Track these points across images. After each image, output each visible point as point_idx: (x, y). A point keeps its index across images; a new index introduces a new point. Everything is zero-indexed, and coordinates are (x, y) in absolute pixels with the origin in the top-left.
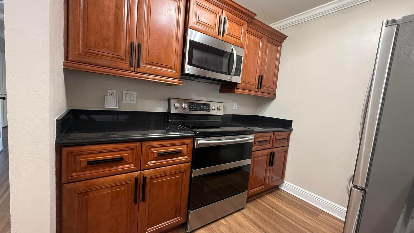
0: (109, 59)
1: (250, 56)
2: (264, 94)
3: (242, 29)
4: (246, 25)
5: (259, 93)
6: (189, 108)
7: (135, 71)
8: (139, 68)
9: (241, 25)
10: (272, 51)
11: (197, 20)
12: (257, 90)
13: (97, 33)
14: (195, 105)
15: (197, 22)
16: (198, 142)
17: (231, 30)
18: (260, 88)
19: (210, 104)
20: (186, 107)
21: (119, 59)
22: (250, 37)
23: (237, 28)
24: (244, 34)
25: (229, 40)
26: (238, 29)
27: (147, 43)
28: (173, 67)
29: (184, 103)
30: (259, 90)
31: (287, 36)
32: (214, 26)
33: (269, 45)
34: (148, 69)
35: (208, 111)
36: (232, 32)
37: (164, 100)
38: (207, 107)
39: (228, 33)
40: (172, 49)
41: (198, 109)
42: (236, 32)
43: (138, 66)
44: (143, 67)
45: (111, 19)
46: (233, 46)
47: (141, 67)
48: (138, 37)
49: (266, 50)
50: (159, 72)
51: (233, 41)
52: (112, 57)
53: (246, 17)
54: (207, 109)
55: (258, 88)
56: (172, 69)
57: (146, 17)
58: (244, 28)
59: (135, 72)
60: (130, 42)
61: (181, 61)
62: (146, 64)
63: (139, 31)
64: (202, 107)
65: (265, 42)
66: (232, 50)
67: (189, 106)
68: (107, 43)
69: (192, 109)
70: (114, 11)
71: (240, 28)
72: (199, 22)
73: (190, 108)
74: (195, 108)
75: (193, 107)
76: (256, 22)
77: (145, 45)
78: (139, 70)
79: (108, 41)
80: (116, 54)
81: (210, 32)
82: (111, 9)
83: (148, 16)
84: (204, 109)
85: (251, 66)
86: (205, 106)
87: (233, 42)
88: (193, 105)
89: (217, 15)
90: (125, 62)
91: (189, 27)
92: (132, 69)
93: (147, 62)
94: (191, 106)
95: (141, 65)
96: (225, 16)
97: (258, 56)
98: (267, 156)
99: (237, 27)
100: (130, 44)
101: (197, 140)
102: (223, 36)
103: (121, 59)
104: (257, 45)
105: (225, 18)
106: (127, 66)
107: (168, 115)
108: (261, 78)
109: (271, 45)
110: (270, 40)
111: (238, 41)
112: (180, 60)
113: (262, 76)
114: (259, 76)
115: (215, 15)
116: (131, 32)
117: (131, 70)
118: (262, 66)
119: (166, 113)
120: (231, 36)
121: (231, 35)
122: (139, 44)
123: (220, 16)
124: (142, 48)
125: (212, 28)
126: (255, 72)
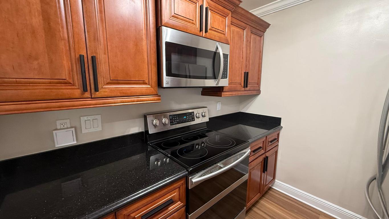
0: (45, 87)
1: (235, 51)
2: (250, 92)
3: (226, 21)
4: (230, 15)
5: (246, 92)
6: (170, 122)
7: (93, 97)
8: (98, 91)
9: (225, 16)
10: (256, 42)
11: (173, 14)
12: (243, 89)
13: (12, 48)
14: (176, 117)
15: (172, 16)
16: (192, 181)
17: (214, 23)
18: (247, 87)
19: (193, 112)
20: (167, 123)
21: (63, 85)
22: (234, 28)
23: (220, 20)
24: (229, 26)
25: (213, 36)
26: (222, 21)
27: (105, 54)
28: (147, 81)
29: (164, 118)
30: (246, 88)
31: (270, 25)
32: (194, 21)
33: (253, 36)
34: (111, 90)
35: (193, 121)
36: (216, 26)
37: (139, 117)
38: (191, 116)
39: (211, 28)
40: (143, 56)
41: (181, 121)
42: (220, 24)
43: (96, 90)
44: (104, 90)
45: (37, 21)
46: (217, 43)
47: (100, 91)
48: (90, 46)
49: (250, 42)
50: (128, 92)
51: (218, 36)
52: (50, 83)
53: (229, 5)
54: (190, 119)
55: (244, 87)
56: (146, 84)
57: (98, 15)
58: (228, 19)
59: (91, 98)
60: (77, 56)
61: (157, 71)
62: (108, 84)
63: (89, 37)
64: (185, 117)
65: (249, 33)
66: (217, 48)
67: (170, 119)
68: (36, 63)
69: (174, 123)
70: (39, 9)
71: (224, 20)
72: (175, 16)
73: (172, 123)
74: (178, 120)
75: (175, 120)
76: (240, 11)
77: (102, 57)
78: (98, 94)
79: (36, 59)
80: (56, 78)
81: (191, 28)
82: (33, 5)
83: (101, 12)
84: (187, 120)
85: (236, 64)
86: (188, 115)
87: (217, 39)
88: (174, 118)
89: (197, 4)
90: (73, 87)
91: (163, 25)
92: (87, 95)
93: (109, 81)
94: (172, 119)
95: (100, 86)
96: (206, 5)
97: (243, 51)
98: (261, 163)
99: (221, 18)
100: (78, 59)
101: (191, 179)
102: (206, 31)
103: (66, 83)
104: (241, 37)
105: (206, 9)
106: (77, 92)
107: (146, 136)
108: (246, 75)
109: (255, 36)
110: (254, 30)
111: (223, 35)
112: (154, 69)
113: (248, 73)
114: (245, 73)
115: (194, 5)
116: (76, 40)
117: (86, 97)
118: (247, 61)
119: (143, 132)
120: (215, 31)
121: (215, 29)
122: (92, 57)
123: (201, 6)
124: (98, 61)
125: (192, 23)
126: (241, 70)
